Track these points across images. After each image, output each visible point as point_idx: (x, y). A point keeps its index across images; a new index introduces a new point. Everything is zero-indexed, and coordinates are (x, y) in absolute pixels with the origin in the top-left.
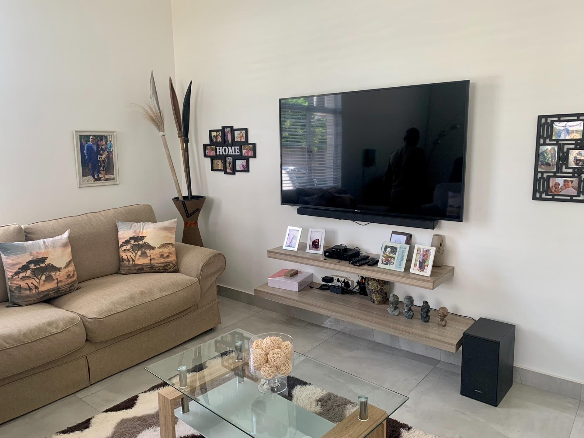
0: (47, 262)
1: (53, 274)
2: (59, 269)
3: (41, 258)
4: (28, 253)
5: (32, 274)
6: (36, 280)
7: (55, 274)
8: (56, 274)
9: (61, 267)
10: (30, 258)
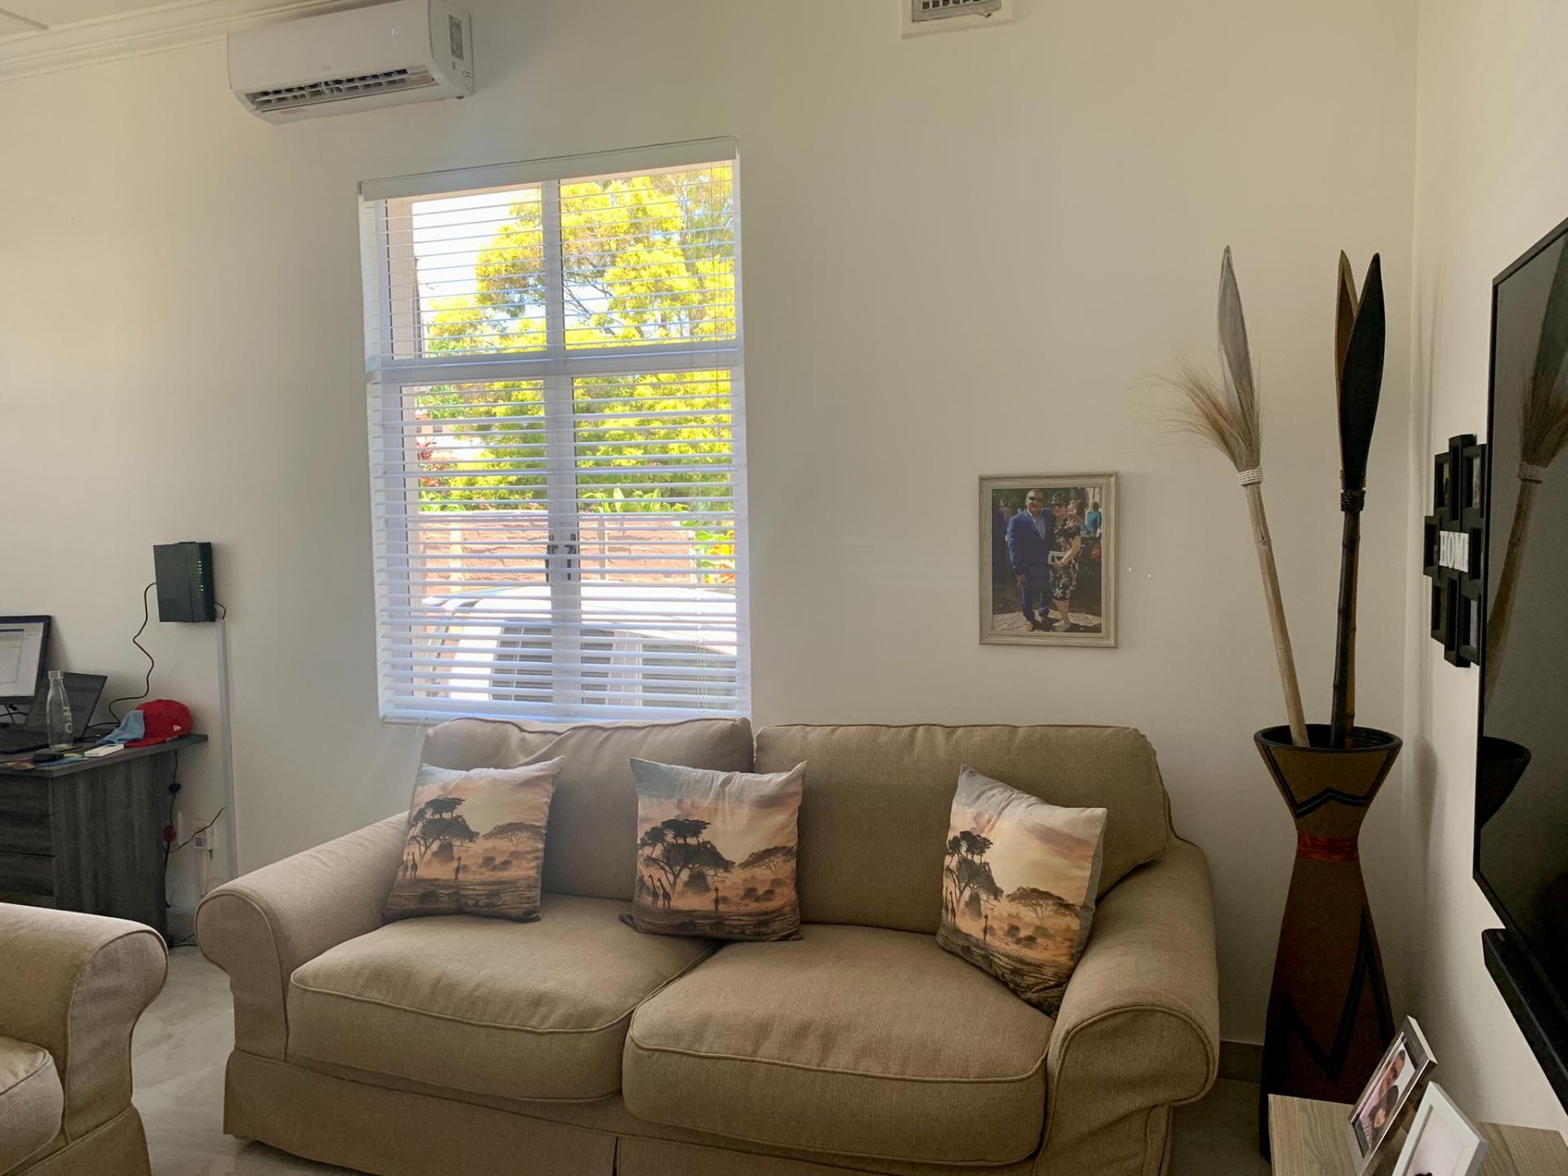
0: (705, 836)
1: (710, 872)
2: (727, 865)
3: (694, 821)
4: (675, 800)
5: (664, 857)
6: (668, 875)
7: (713, 874)
8: (716, 875)
9: (734, 861)
10: (672, 814)
